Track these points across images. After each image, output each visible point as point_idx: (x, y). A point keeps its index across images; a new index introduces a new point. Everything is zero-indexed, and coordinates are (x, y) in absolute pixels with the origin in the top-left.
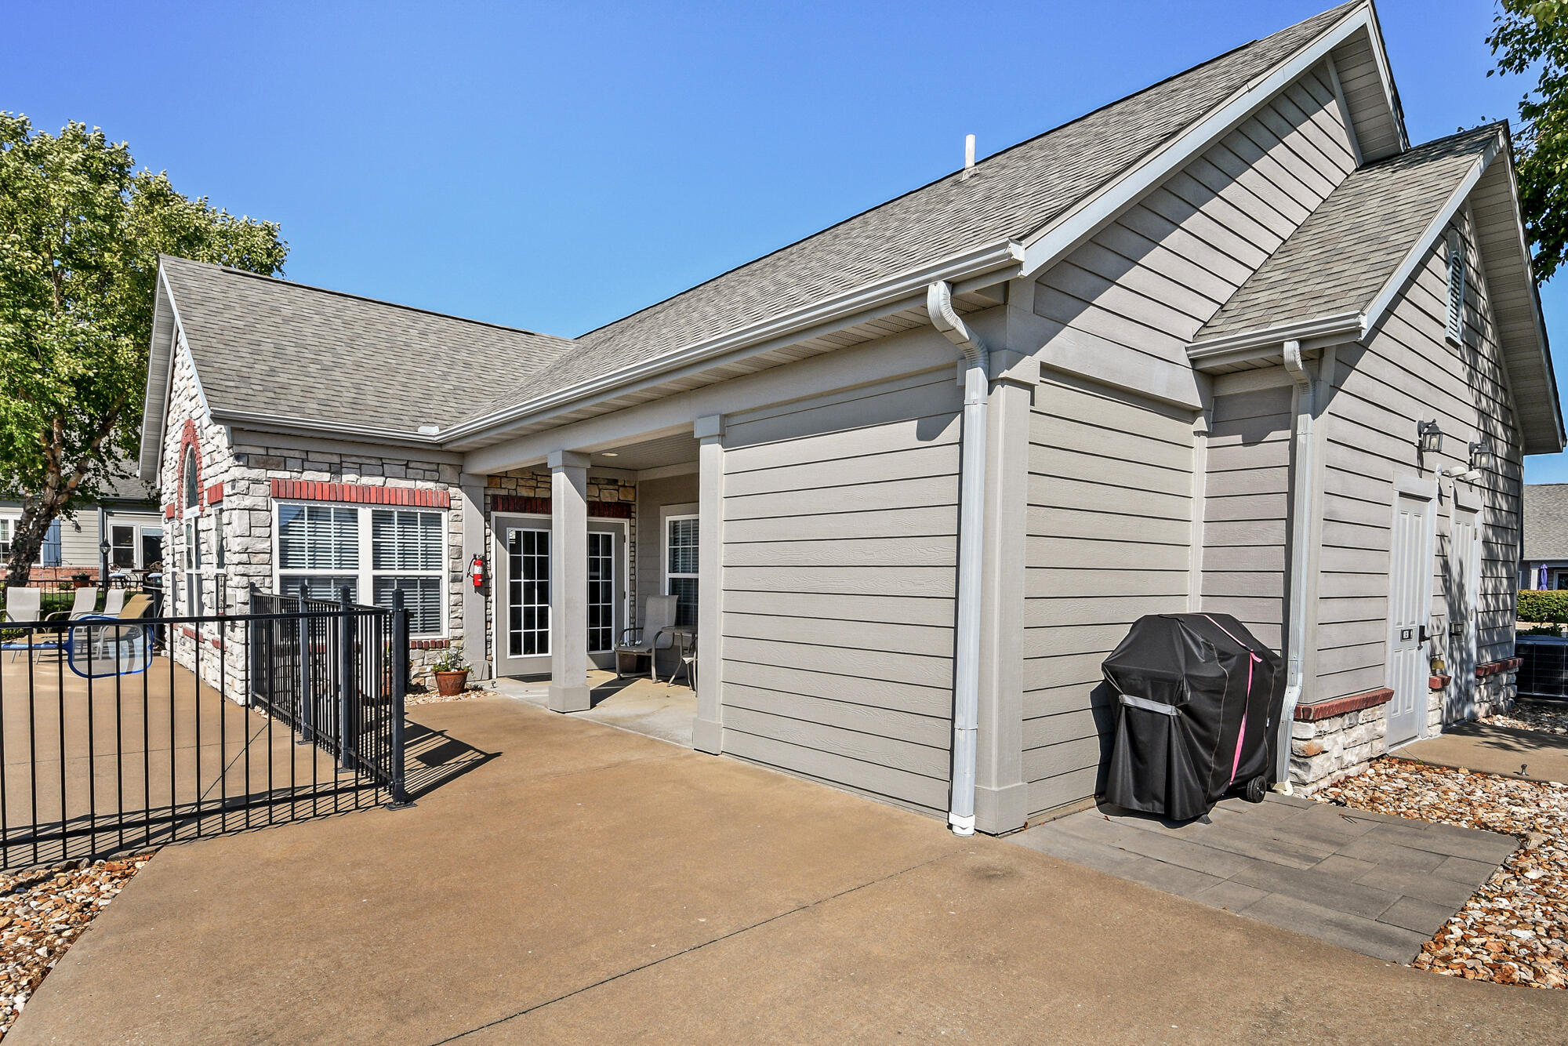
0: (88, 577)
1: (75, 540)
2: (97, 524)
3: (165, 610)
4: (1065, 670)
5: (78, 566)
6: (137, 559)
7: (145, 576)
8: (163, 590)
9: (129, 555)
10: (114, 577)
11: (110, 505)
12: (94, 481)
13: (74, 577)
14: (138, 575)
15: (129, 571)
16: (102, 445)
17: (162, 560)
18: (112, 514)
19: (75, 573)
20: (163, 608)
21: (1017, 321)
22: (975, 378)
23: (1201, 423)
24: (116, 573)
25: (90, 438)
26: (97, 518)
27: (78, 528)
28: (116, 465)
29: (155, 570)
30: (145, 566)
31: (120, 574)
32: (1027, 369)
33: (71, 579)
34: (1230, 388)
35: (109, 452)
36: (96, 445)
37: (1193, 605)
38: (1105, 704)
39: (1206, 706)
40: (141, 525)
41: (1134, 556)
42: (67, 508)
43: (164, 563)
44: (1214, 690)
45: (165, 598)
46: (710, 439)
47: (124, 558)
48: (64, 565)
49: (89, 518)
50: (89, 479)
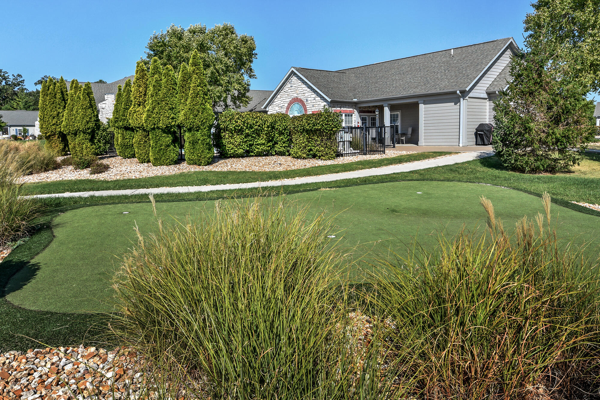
4: (472, 130)
21: (466, 94)
22: (462, 99)
23: (488, 100)
32: (467, 98)
34: (492, 95)
37: (487, 123)
38: (476, 134)
39: (486, 132)
41: (479, 117)
44: (488, 131)
46: (421, 103)
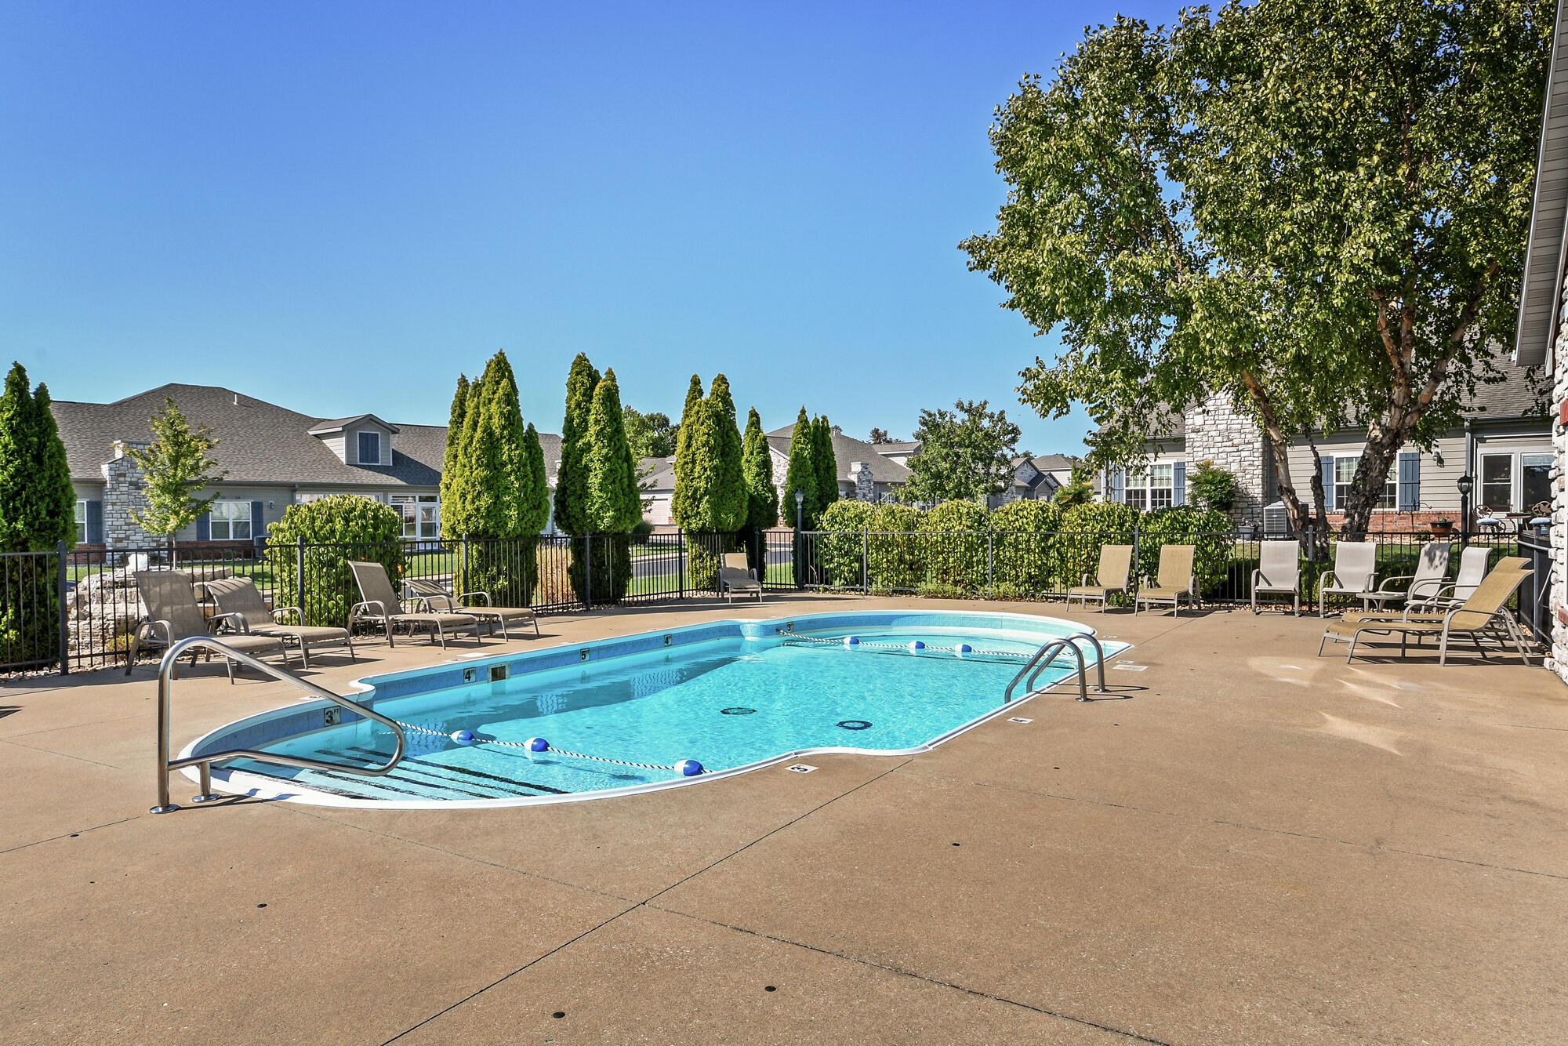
0: (1451, 523)
1: (1438, 476)
2: (1464, 454)
3: (1553, 589)
5: (1438, 510)
6: (1515, 501)
7: (1527, 521)
8: (1551, 552)
9: (1505, 493)
10: (1483, 524)
11: (1481, 429)
12: (1453, 390)
13: (1434, 525)
14: (1515, 520)
15: (1502, 515)
16: (1467, 337)
17: (1552, 500)
18: (1483, 440)
19: (1435, 519)
20: (1550, 584)
24: (1486, 519)
25: (1450, 327)
26: (1464, 447)
27: (1440, 461)
28: (1487, 363)
29: (1540, 513)
30: (1526, 508)
31: (1492, 520)
33: (1429, 527)
35: (1479, 347)
36: (1457, 338)
40: (1520, 452)
42: (1425, 437)
43: (1554, 505)
45: (1554, 566)
47: (1497, 498)
48: (1423, 509)
49: (1454, 448)
50: (1449, 388)
